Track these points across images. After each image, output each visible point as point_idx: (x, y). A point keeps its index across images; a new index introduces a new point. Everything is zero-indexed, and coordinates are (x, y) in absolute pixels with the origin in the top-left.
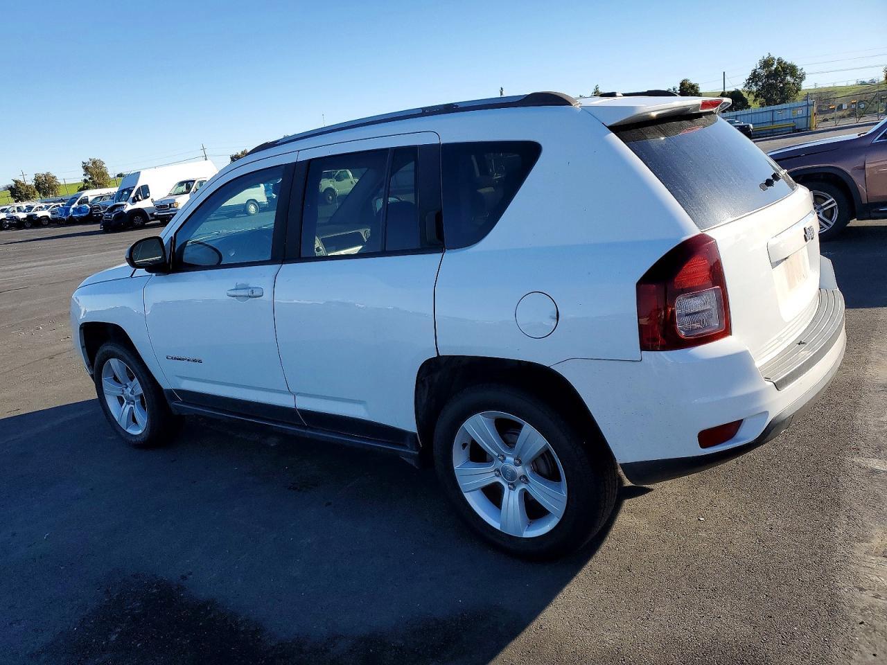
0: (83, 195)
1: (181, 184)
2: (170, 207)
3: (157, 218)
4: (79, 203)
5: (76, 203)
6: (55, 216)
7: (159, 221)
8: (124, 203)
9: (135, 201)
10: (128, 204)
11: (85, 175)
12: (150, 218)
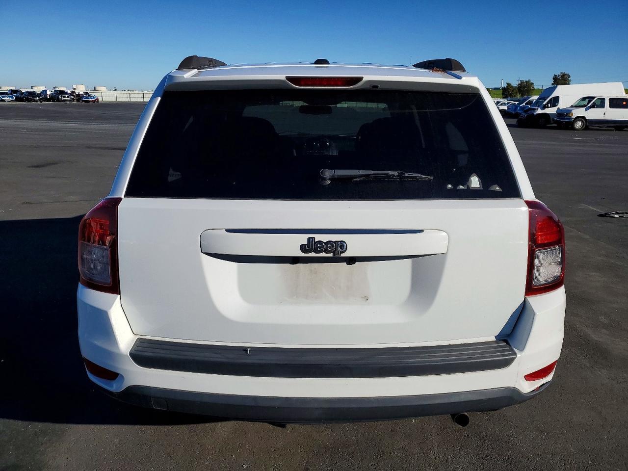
0: (531, 99)
1: (584, 99)
2: (566, 115)
3: (555, 122)
4: (526, 104)
5: (524, 104)
6: (509, 110)
7: (556, 125)
8: (537, 108)
9: (544, 107)
10: (539, 109)
11: (553, 84)
12: (552, 121)
